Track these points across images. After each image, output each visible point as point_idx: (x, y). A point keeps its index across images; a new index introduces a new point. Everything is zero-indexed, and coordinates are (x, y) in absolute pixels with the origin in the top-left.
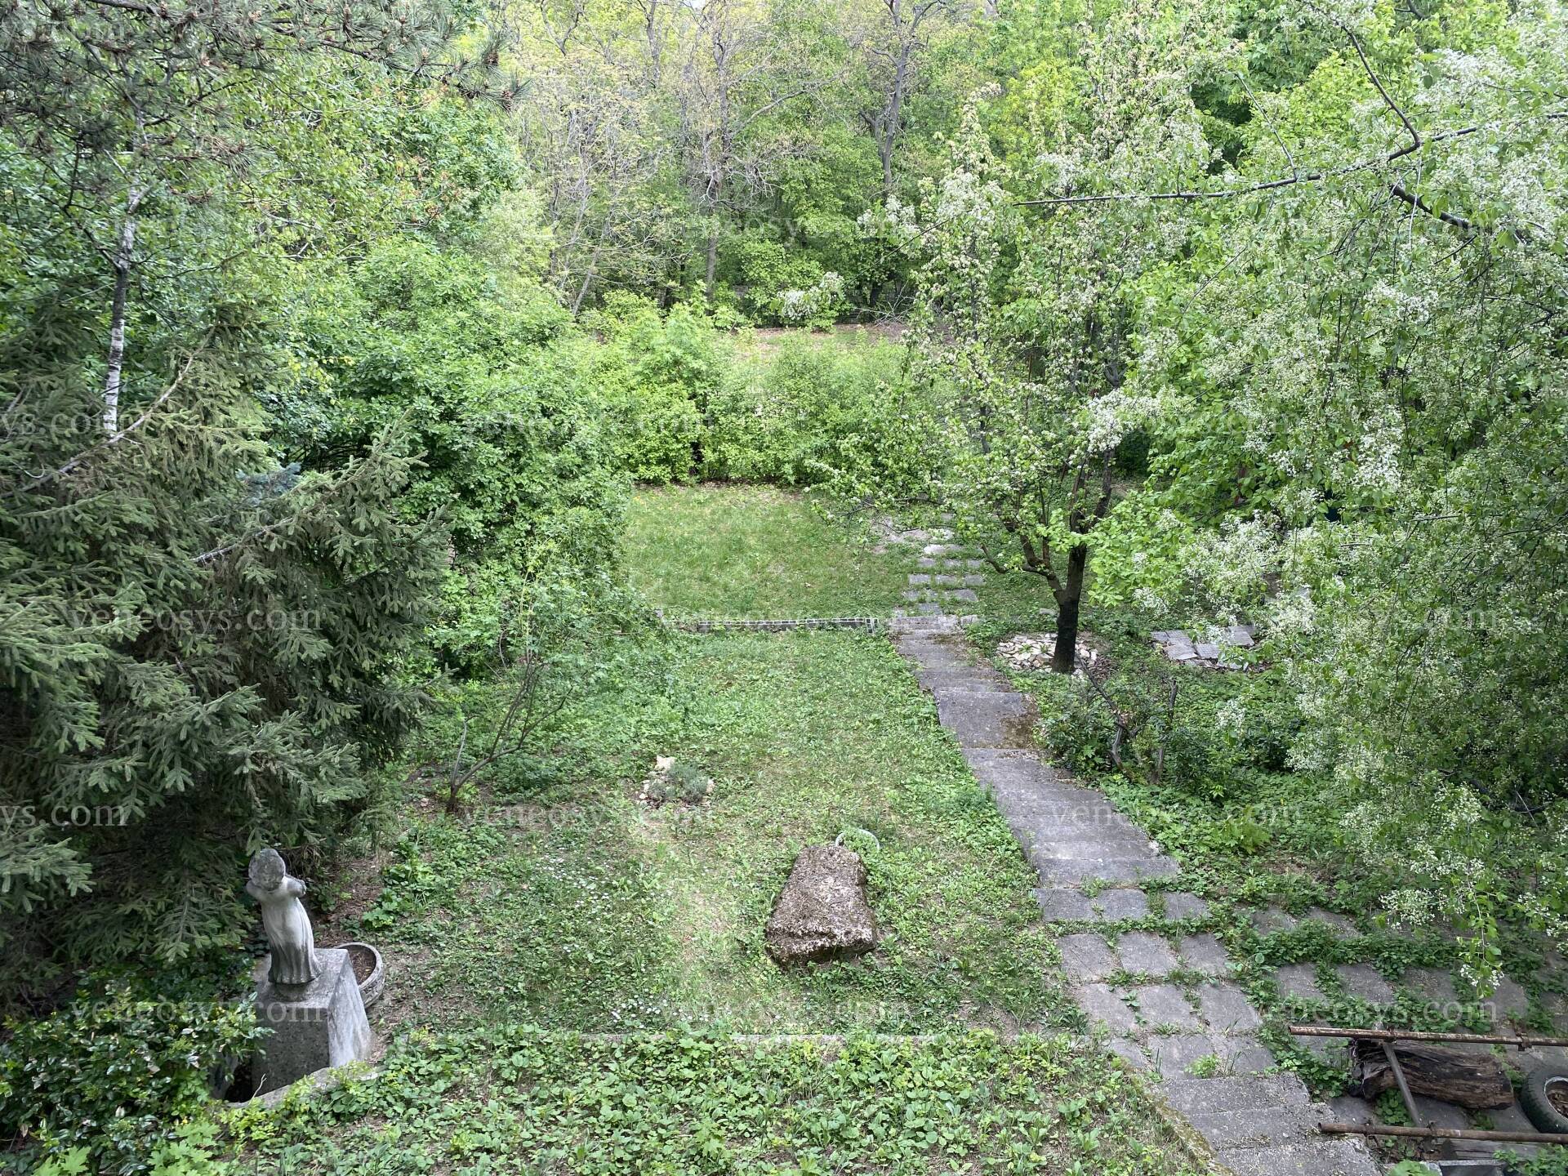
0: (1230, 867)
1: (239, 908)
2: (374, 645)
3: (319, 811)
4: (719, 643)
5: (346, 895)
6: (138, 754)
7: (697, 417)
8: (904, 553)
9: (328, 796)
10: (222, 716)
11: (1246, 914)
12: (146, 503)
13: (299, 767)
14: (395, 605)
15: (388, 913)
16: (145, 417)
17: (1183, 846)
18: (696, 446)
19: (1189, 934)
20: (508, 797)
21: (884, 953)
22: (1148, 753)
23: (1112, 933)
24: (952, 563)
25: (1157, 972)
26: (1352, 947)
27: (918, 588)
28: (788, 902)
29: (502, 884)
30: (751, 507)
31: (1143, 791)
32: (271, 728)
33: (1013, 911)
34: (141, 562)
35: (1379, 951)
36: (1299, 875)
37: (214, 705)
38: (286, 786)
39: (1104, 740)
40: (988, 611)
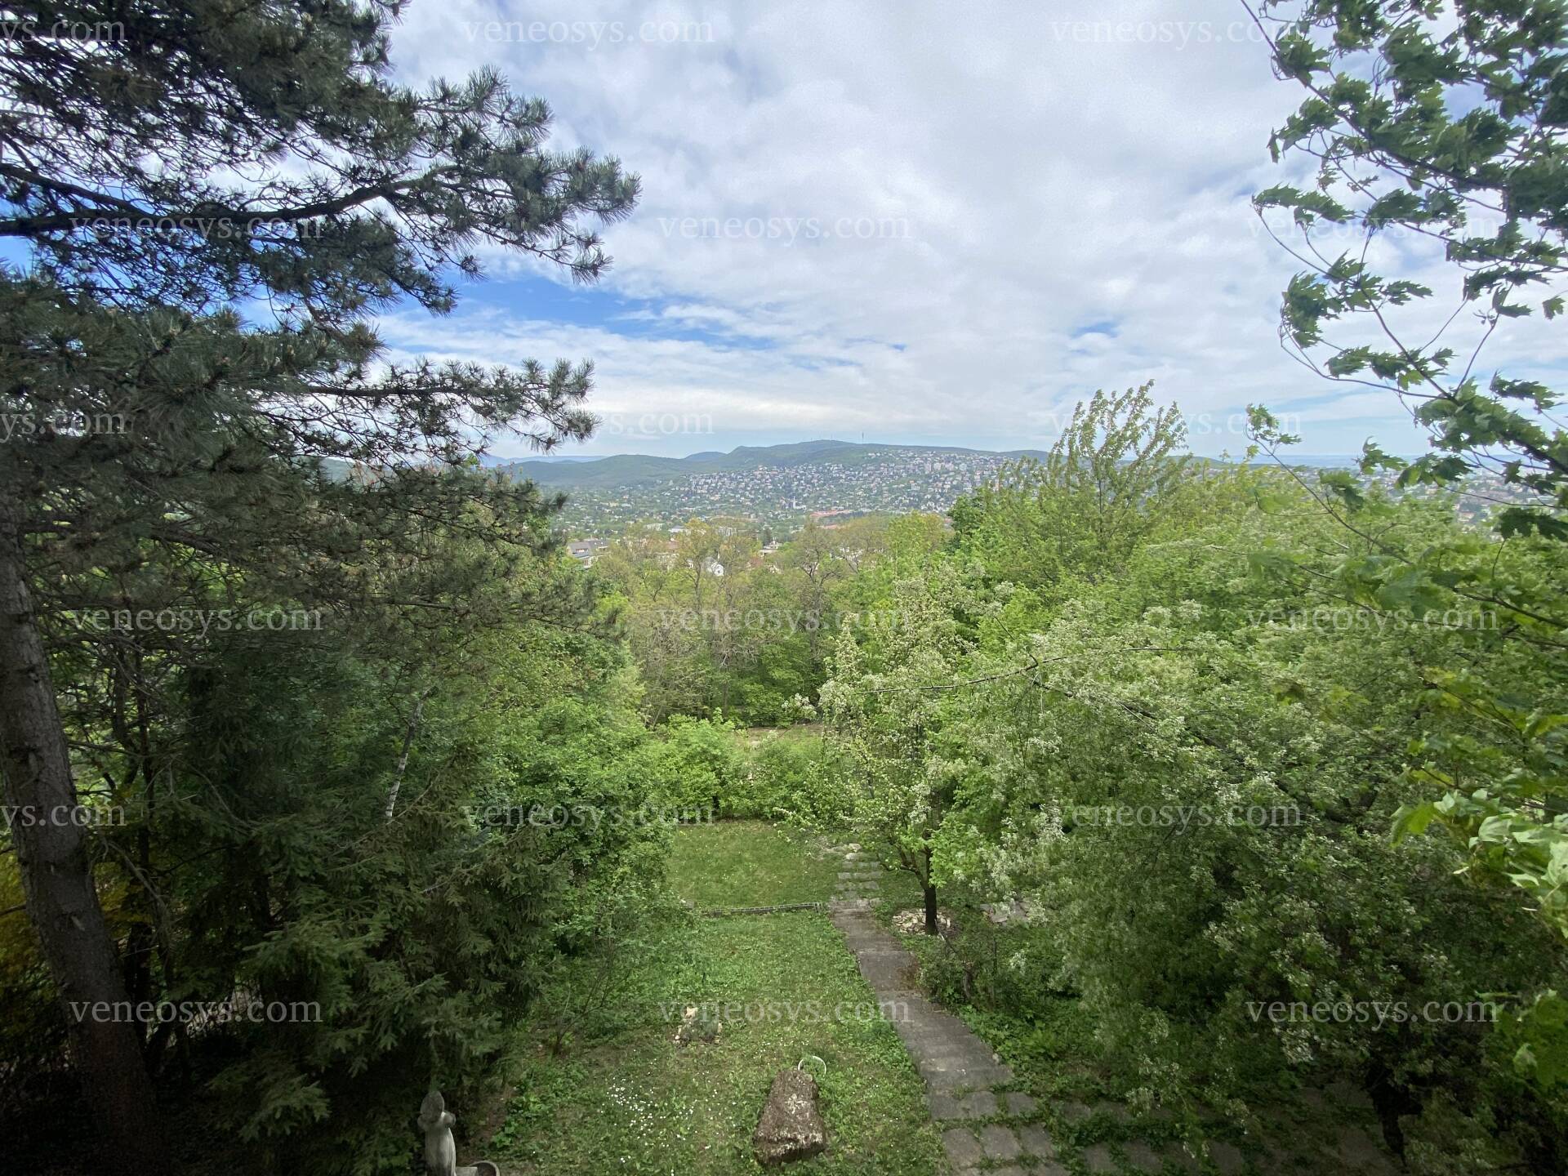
0: (1045, 1070)
1: (410, 1136)
2: (518, 943)
3: (473, 1060)
4: (727, 925)
5: (482, 1123)
6: (367, 1024)
7: (716, 781)
8: (835, 859)
9: (480, 1049)
10: (422, 996)
11: (1058, 1106)
12: (400, 859)
13: (464, 1030)
14: (532, 915)
15: (508, 1135)
16: (409, 808)
17: (1014, 1056)
18: (715, 799)
19: (1026, 1124)
20: (593, 1042)
21: (831, 1153)
22: (985, 989)
23: (977, 1126)
24: (862, 864)
25: (1009, 1156)
26: (1128, 1127)
27: (844, 882)
28: (768, 1116)
29: (584, 1109)
30: (746, 834)
31: (985, 1017)
32: (449, 1003)
33: (912, 1114)
34: (391, 896)
35: (1145, 1129)
36: (1087, 1074)
37: (418, 988)
38: (454, 1043)
39: (958, 982)
40: (885, 895)
